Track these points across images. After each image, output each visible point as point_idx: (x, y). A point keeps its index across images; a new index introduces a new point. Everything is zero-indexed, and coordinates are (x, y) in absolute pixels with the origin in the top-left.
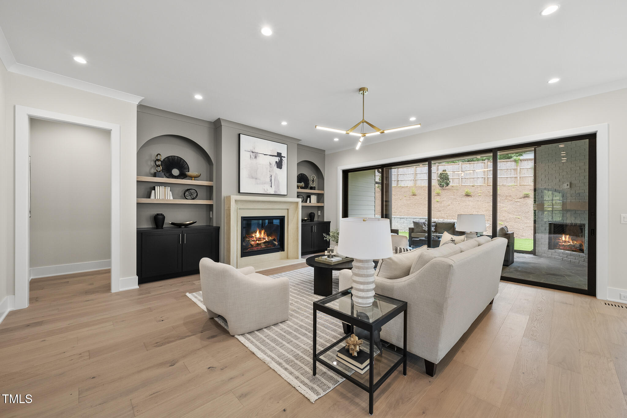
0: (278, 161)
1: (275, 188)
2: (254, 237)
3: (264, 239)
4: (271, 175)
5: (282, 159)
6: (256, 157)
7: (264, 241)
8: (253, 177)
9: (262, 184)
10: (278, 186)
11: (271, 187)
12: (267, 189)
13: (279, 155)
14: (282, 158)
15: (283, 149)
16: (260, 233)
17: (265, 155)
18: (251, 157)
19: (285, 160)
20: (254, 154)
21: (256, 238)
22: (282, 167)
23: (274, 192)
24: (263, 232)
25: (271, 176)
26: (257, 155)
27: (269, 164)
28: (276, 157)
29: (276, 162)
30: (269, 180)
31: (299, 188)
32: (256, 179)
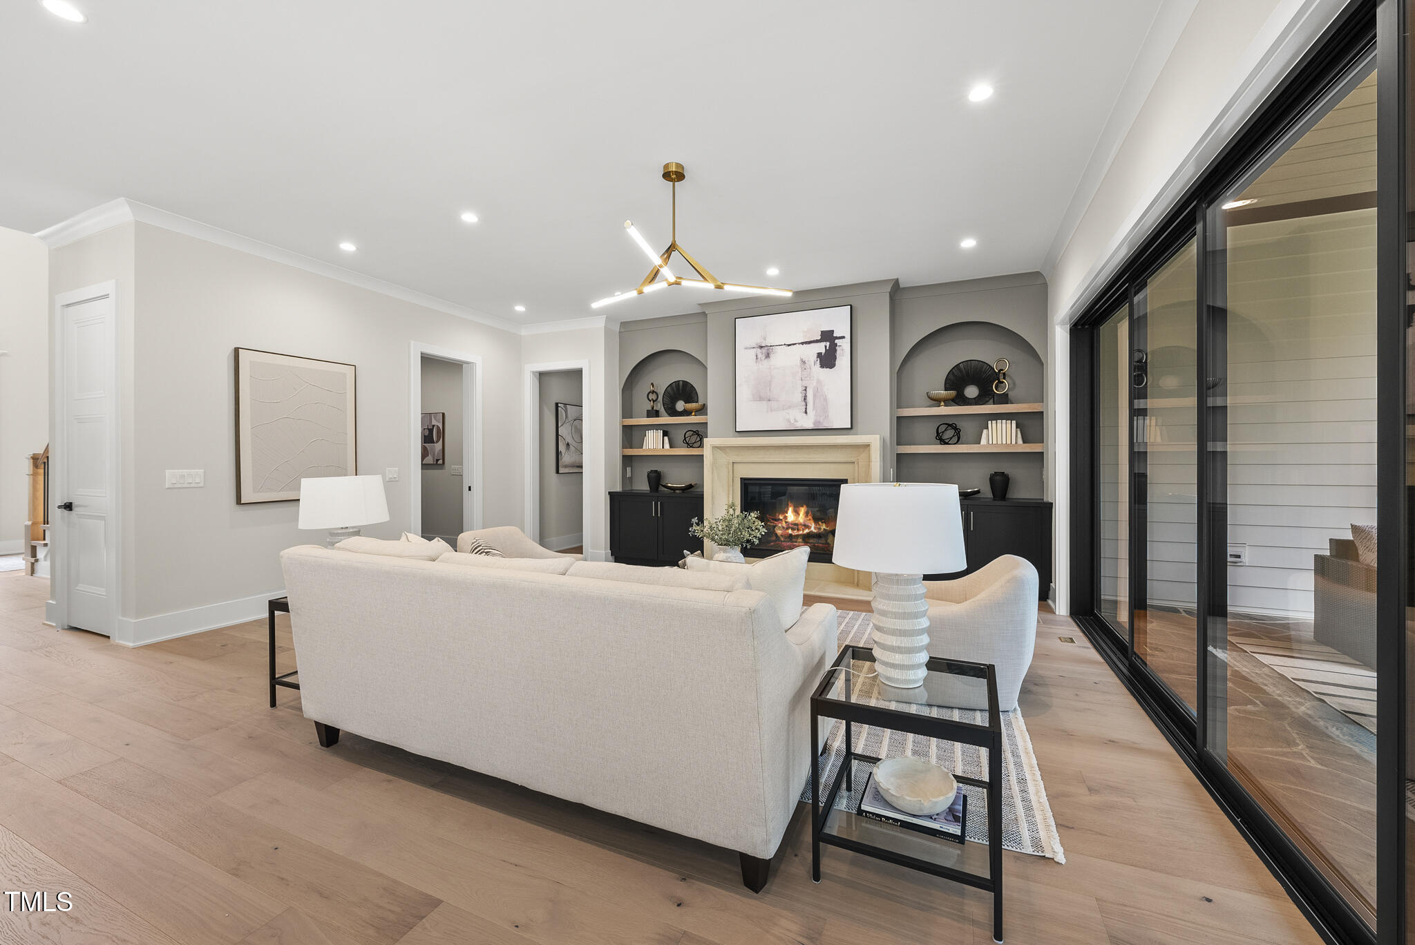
0: (824, 351)
1: (816, 415)
2: (782, 520)
3: (806, 526)
4: (806, 387)
5: (836, 344)
6: (768, 356)
7: (807, 531)
8: (763, 397)
9: (783, 410)
10: (824, 409)
11: (806, 412)
12: (795, 420)
13: (828, 336)
14: (836, 341)
15: (837, 320)
16: (796, 512)
17: (789, 345)
18: (757, 359)
19: (844, 347)
20: (764, 350)
21: (786, 522)
22: (837, 362)
23: (814, 424)
24: (802, 510)
25: (805, 390)
26: (770, 350)
27: (799, 362)
28: (819, 344)
29: (819, 355)
30: (799, 397)
31: (942, 404)
32: (769, 400)
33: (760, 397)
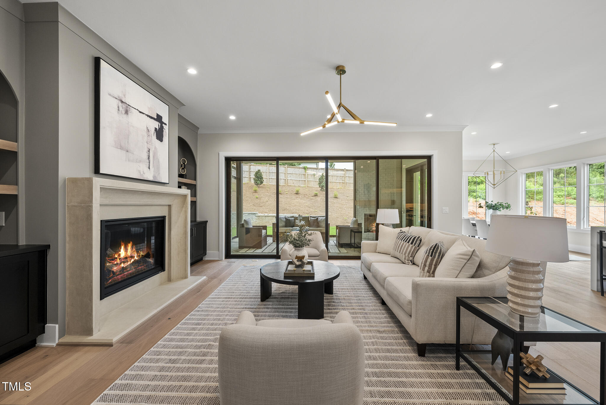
0: (158, 128)
1: (154, 172)
2: (117, 258)
3: (132, 257)
4: (149, 149)
5: (163, 127)
6: (127, 112)
7: (133, 260)
9: (136, 162)
10: (158, 167)
11: (149, 168)
12: (143, 172)
13: (159, 118)
14: (163, 125)
15: (163, 110)
16: (126, 248)
17: (140, 112)
18: (119, 110)
19: (166, 131)
20: (125, 106)
21: (120, 259)
22: (163, 139)
23: (153, 177)
24: (130, 246)
25: (149, 151)
26: (128, 109)
27: (146, 130)
28: (155, 121)
29: (156, 129)
30: (145, 155)
32: (127, 151)
33: (121, 146)
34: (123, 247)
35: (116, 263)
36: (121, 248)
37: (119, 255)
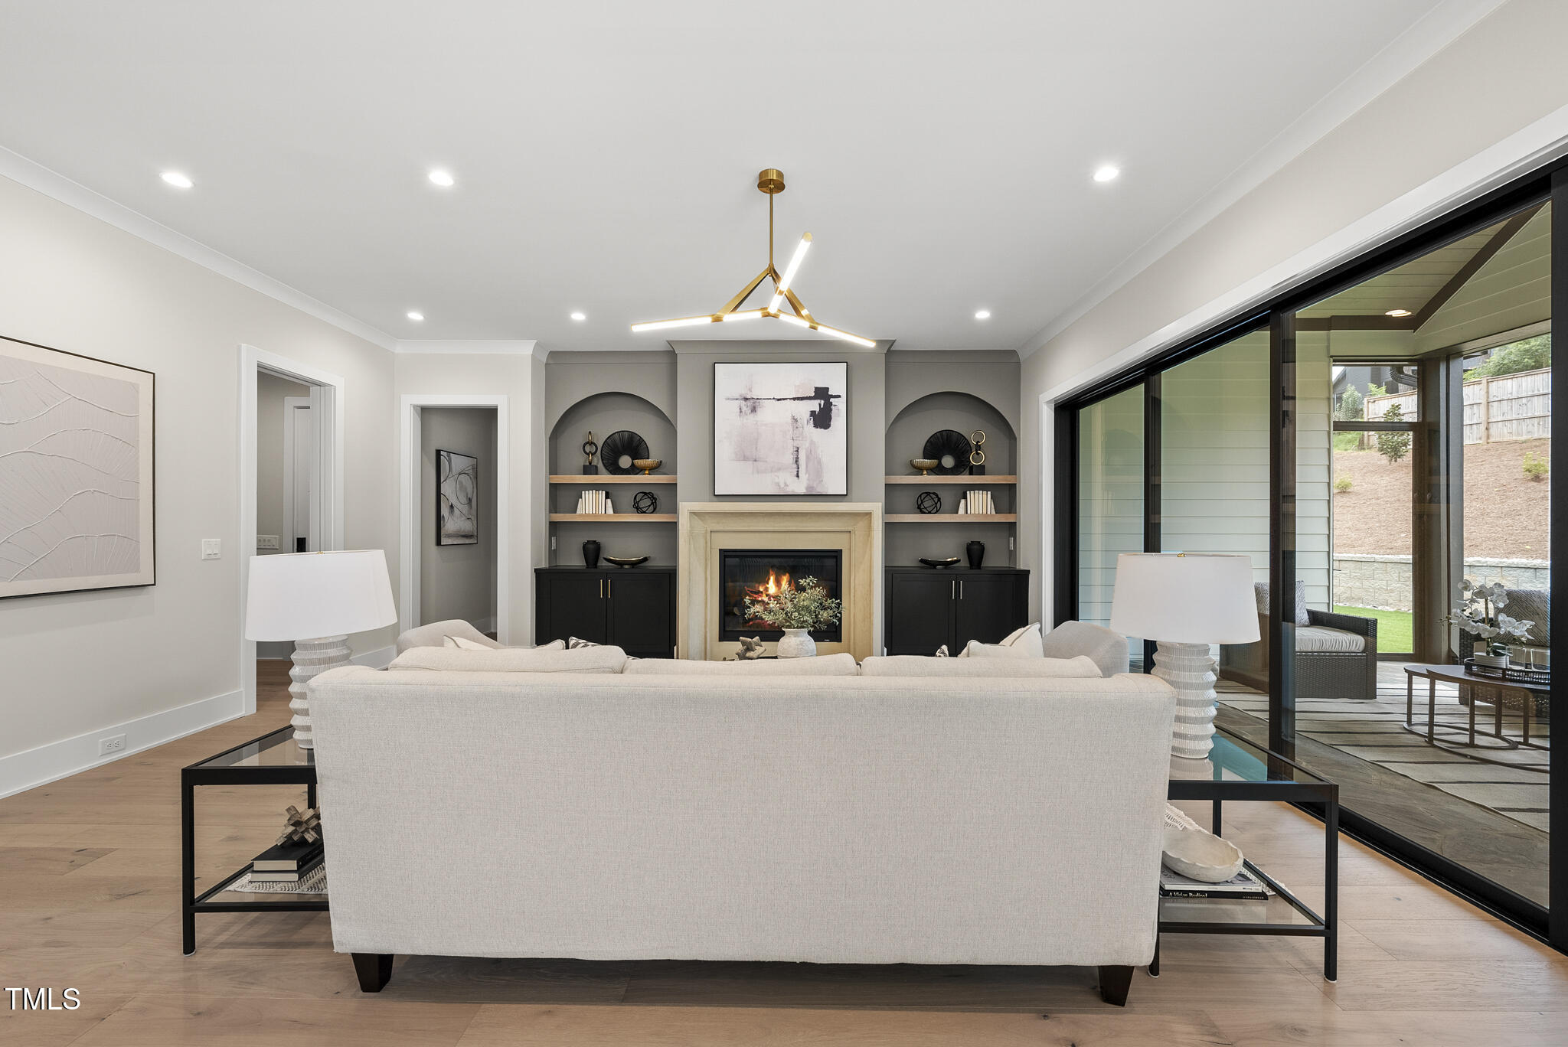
0: (818, 410)
1: (808, 480)
2: (762, 592)
4: (798, 448)
5: (831, 403)
6: (754, 410)
8: (748, 456)
9: (772, 471)
10: (818, 472)
11: (798, 476)
12: (785, 484)
13: (822, 393)
14: (832, 400)
15: (834, 378)
16: (778, 583)
17: (779, 400)
18: (741, 412)
19: (839, 406)
20: (749, 403)
21: (767, 595)
22: (832, 423)
23: (807, 489)
24: (785, 580)
25: (797, 451)
26: (757, 404)
27: (789, 420)
28: (813, 401)
29: (813, 413)
30: (789, 459)
31: (925, 472)
32: (755, 461)
33: (744, 456)
34: (772, 578)
35: (760, 599)
36: (769, 579)
37: (767, 589)
